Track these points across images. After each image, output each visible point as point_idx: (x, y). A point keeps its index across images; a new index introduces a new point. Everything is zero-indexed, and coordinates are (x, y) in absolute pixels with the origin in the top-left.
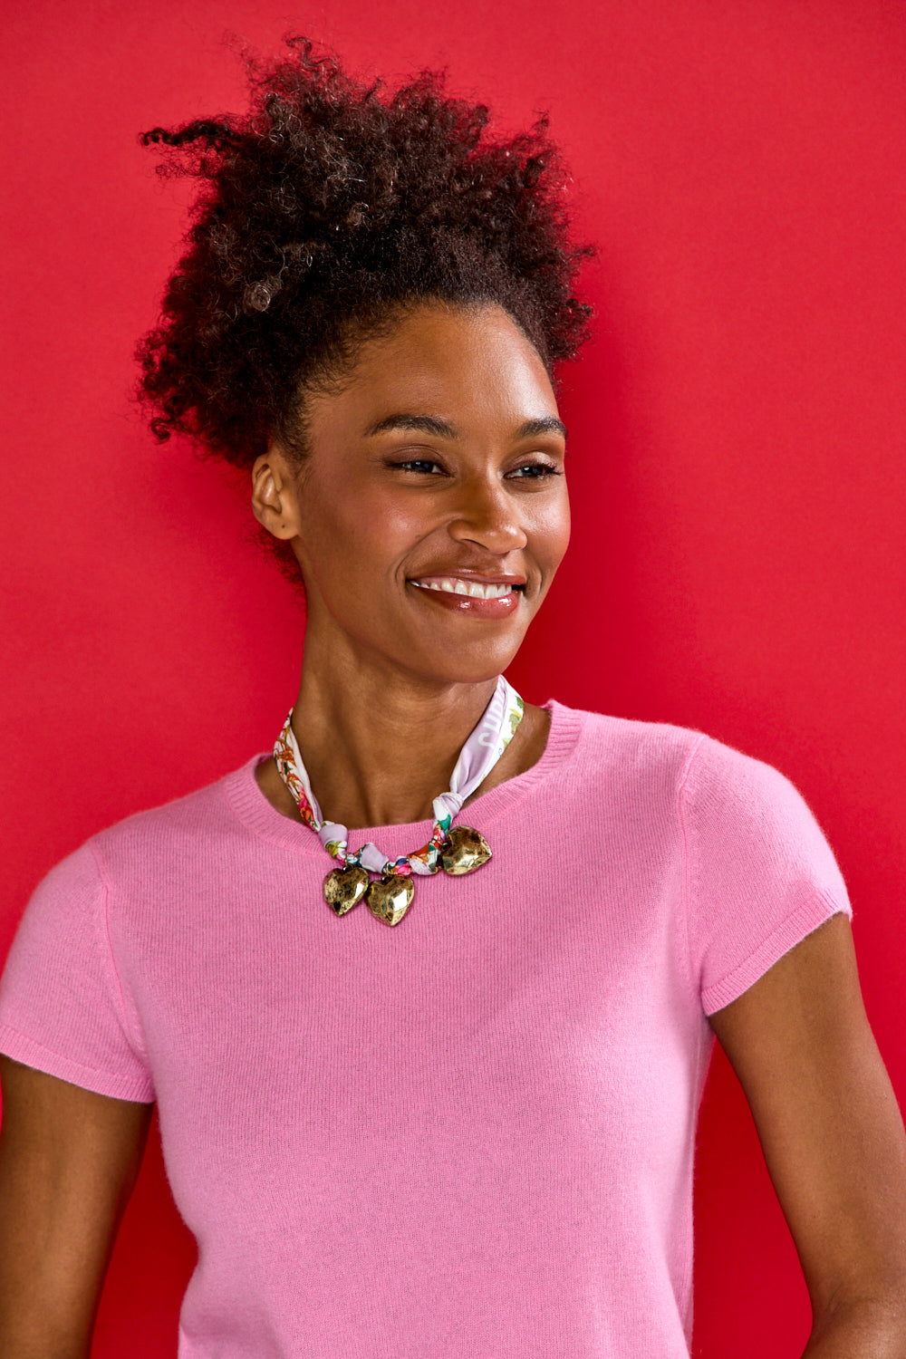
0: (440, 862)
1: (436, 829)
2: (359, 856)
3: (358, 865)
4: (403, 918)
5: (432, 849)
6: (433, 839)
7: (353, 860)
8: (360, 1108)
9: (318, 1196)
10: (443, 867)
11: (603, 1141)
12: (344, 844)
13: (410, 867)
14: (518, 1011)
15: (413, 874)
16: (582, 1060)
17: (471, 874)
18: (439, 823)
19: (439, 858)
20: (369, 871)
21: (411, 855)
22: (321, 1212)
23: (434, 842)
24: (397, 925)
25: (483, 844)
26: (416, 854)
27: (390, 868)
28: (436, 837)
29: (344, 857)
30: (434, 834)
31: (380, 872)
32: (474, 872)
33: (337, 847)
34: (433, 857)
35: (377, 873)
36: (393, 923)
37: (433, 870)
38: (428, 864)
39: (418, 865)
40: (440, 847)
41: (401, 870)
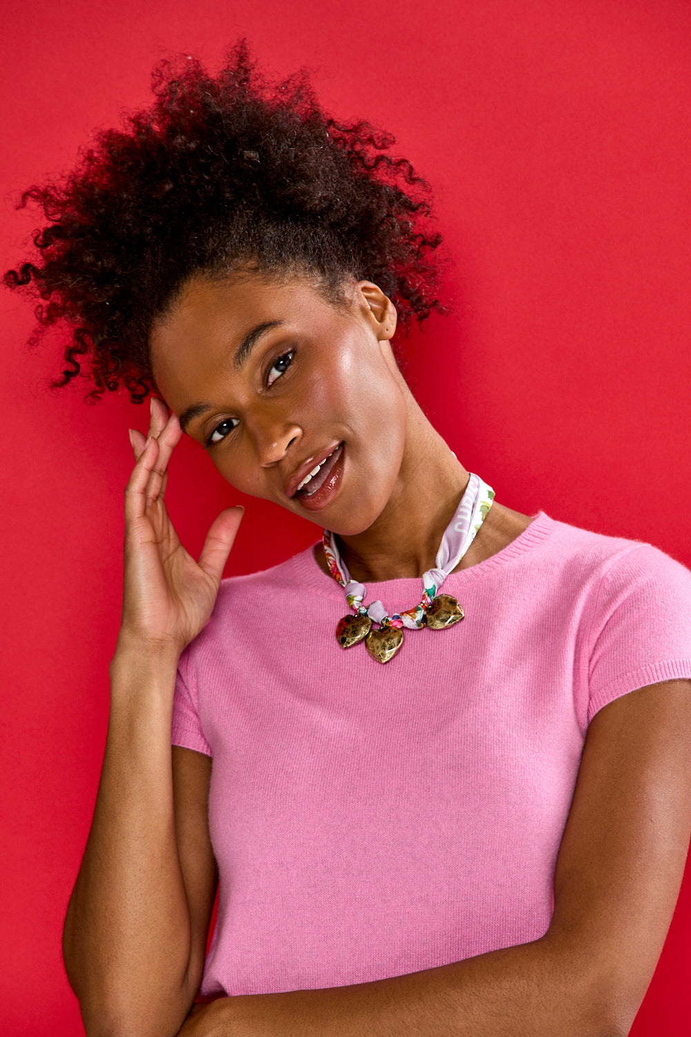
0: (424, 619)
1: (424, 595)
2: (367, 609)
3: (366, 615)
4: (391, 659)
5: (420, 609)
6: (422, 603)
7: (363, 610)
8: (350, 780)
9: (310, 841)
10: (427, 623)
11: (525, 825)
12: (360, 598)
13: (402, 622)
14: (471, 717)
15: (404, 628)
16: (515, 761)
17: (447, 629)
18: (427, 591)
19: (424, 617)
20: (372, 621)
21: (402, 614)
22: (311, 854)
23: (422, 605)
24: (386, 663)
25: (458, 607)
26: (407, 613)
27: (387, 621)
28: (424, 602)
29: (357, 607)
30: (423, 599)
31: (380, 623)
32: (450, 628)
33: (353, 600)
34: (419, 615)
35: (378, 624)
36: (384, 661)
37: (419, 625)
38: (415, 620)
39: (408, 621)
40: (426, 609)
41: (395, 623)
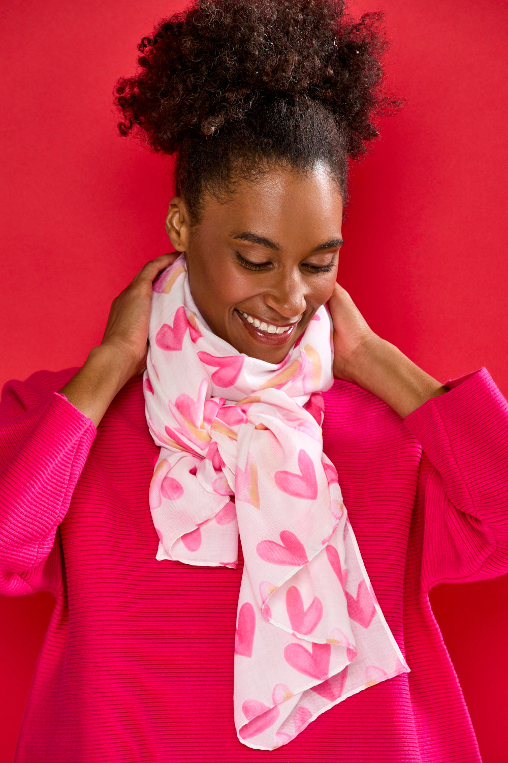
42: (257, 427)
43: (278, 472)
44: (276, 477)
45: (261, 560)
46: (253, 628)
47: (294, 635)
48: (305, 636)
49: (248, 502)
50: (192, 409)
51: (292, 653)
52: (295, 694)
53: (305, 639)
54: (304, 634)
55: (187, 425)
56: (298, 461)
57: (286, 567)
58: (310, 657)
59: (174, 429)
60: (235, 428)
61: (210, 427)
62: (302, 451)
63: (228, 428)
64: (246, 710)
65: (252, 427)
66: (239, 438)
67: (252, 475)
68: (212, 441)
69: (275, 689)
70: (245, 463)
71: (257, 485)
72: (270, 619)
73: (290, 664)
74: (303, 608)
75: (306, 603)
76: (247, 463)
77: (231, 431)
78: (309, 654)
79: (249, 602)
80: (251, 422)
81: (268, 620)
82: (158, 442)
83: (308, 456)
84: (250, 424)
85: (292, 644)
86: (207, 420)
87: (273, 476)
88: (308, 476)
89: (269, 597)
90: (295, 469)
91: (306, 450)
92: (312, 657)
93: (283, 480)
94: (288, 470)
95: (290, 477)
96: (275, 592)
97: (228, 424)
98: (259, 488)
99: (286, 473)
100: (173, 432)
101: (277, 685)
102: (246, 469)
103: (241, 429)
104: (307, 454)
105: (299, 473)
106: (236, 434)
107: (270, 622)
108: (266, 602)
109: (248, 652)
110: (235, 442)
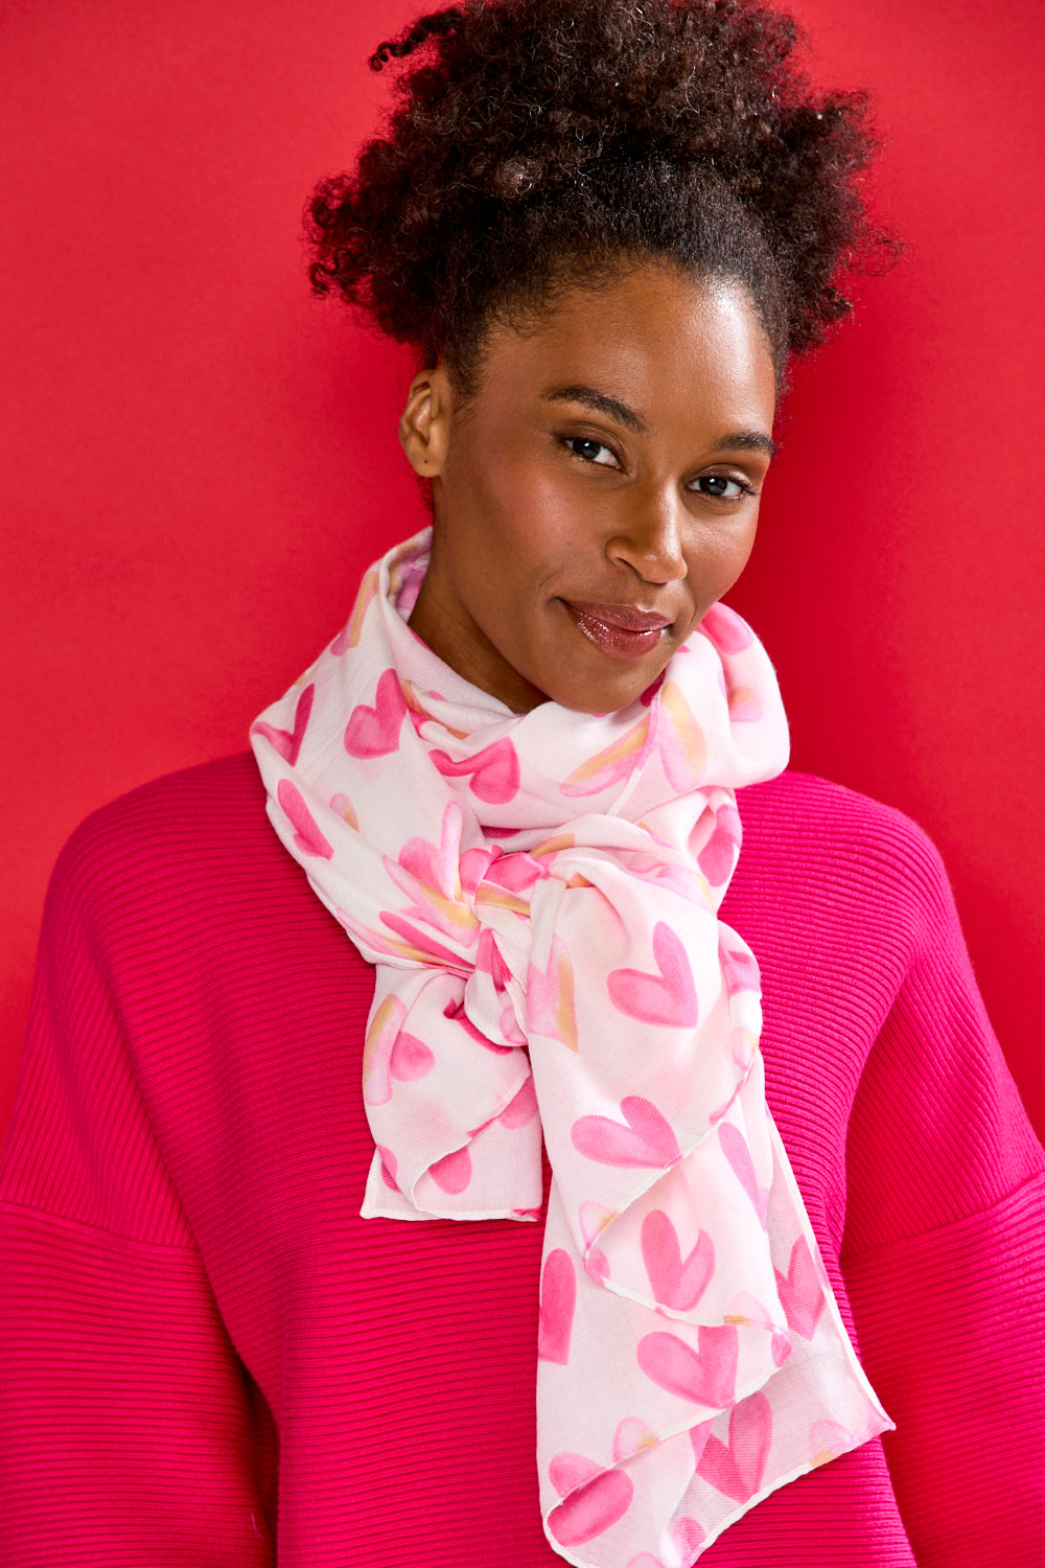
42: (571, 884)
43: (615, 974)
44: (610, 984)
45: (582, 1157)
46: (571, 1301)
47: (659, 1311)
48: (682, 1313)
49: (554, 1036)
50: (434, 864)
51: (655, 1353)
52: (662, 1439)
53: (684, 1319)
54: (682, 1310)
55: (429, 898)
56: (654, 947)
57: (635, 1170)
58: (692, 1360)
59: (402, 911)
60: (524, 894)
61: (473, 898)
62: (660, 925)
63: (511, 896)
64: (557, 1475)
65: (559, 886)
66: (533, 912)
67: (560, 982)
68: (483, 928)
69: (619, 1430)
70: (547, 958)
71: (572, 1004)
72: (605, 1280)
73: (649, 1377)
74: (679, 1255)
75: (686, 1245)
76: (551, 958)
77: (518, 901)
78: (693, 1354)
79: (563, 1248)
80: (557, 877)
81: (601, 1284)
82: (369, 954)
83: (674, 935)
84: (556, 881)
85: (655, 1333)
86: (468, 885)
87: (605, 983)
88: (674, 977)
89: (599, 1235)
90: (647, 963)
91: (669, 923)
92: (699, 1360)
93: (624, 989)
94: (634, 967)
95: (638, 981)
96: (614, 1224)
97: (511, 889)
98: (576, 1009)
99: (629, 972)
100: (400, 919)
101: (624, 1422)
102: (549, 969)
103: (535, 894)
104: (671, 931)
105: (655, 971)
106: (527, 904)
107: (607, 1285)
108: (594, 1244)
109: (560, 1353)
110: (527, 921)
